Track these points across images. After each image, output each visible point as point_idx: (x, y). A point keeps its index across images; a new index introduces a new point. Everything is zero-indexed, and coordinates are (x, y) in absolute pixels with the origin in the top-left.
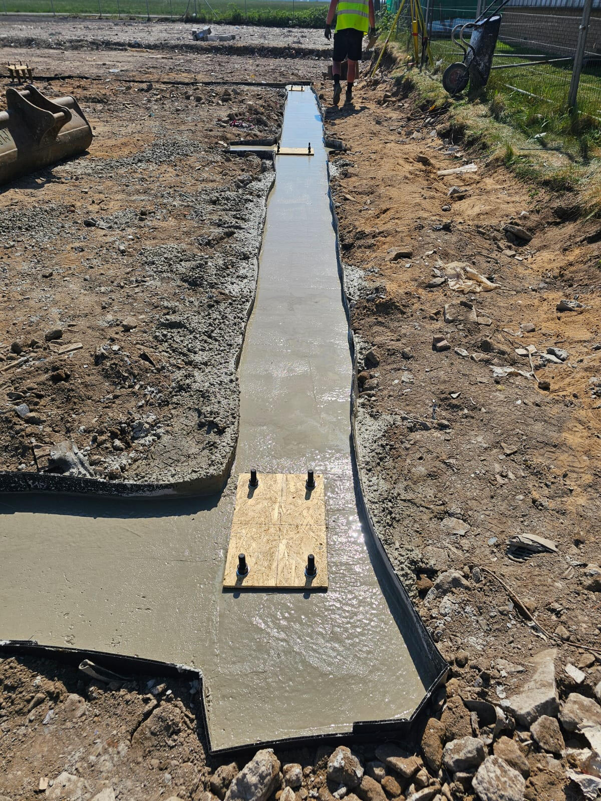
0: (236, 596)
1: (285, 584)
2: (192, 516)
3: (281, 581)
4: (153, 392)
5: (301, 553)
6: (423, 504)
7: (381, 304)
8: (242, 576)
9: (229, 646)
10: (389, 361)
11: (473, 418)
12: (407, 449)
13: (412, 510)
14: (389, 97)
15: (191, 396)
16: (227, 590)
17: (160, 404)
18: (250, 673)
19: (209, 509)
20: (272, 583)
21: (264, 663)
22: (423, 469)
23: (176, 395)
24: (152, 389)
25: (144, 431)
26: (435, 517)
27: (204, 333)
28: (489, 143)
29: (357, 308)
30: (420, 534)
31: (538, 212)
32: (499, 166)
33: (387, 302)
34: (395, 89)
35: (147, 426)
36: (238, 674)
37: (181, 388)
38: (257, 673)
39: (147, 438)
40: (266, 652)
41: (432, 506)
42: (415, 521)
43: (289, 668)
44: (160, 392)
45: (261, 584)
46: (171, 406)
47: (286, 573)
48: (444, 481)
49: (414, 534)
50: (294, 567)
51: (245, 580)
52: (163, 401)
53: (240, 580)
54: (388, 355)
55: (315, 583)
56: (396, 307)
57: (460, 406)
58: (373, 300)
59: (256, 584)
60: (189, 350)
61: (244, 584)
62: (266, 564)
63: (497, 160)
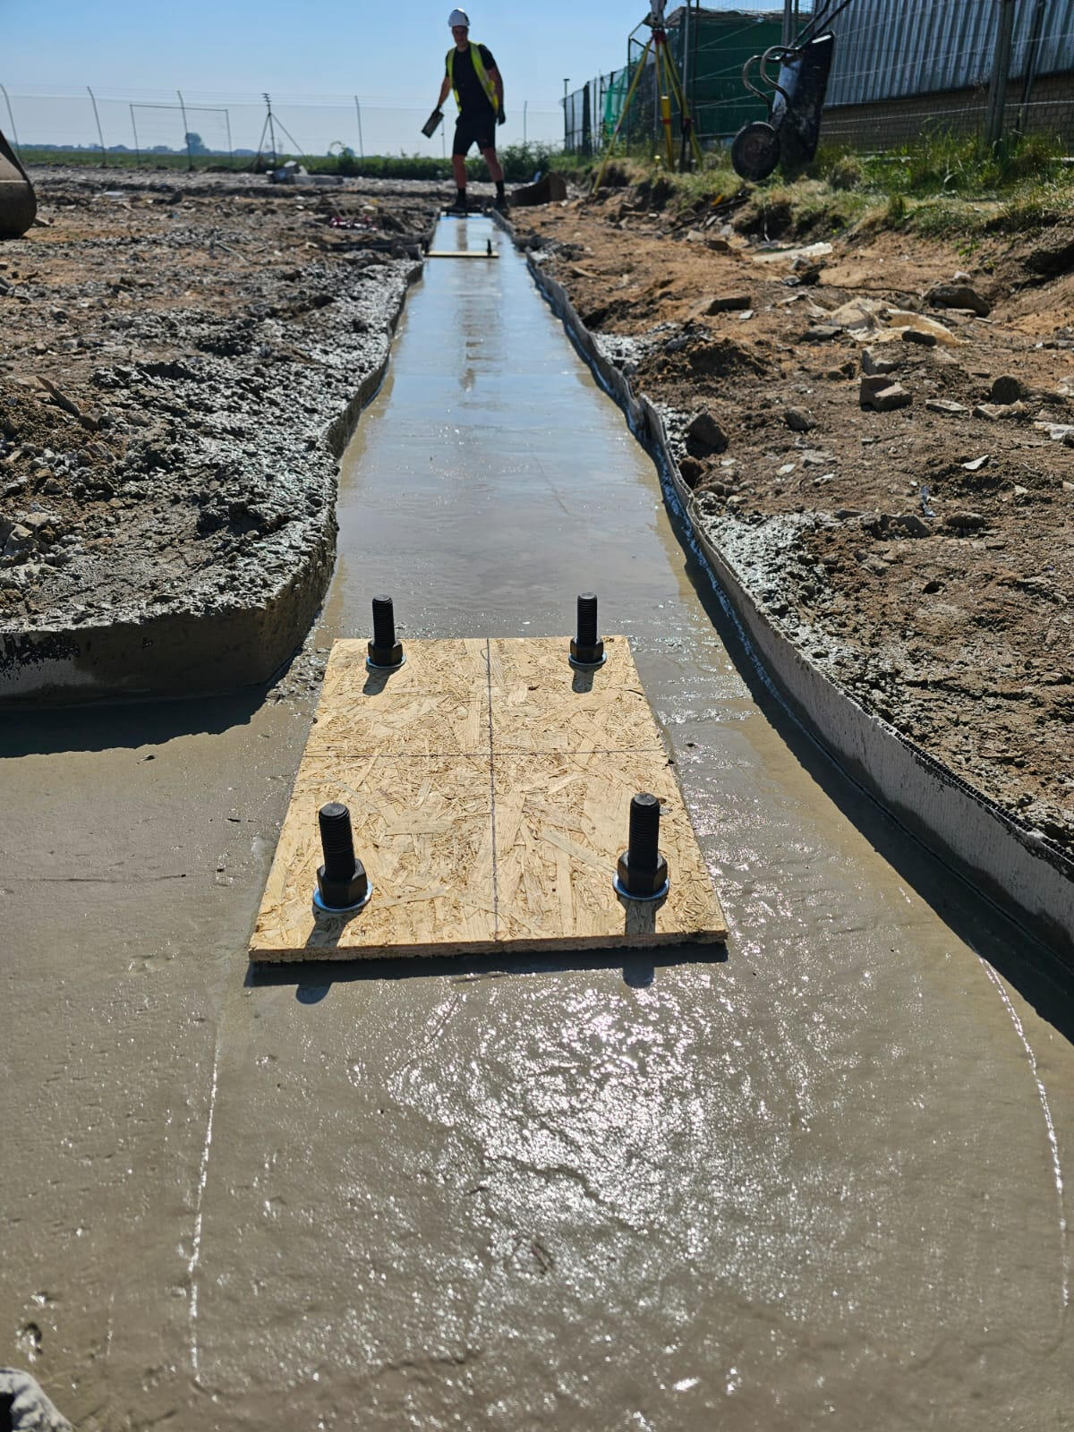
0: (310, 994)
1: (535, 931)
2: (147, 749)
3: (513, 921)
4: (62, 463)
5: (586, 829)
6: (993, 687)
7: (702, 354)
8: (336, 913)
9: (262, 1223)
10: (755, 438)
11: (1048, 501)
12: (880, 573)
13: (958, 707)
14: (630, 209)
15: (184, 477)
16: (267, 969)
17: (79, 493)
18: (379, 1374)
19: (217, 729)
20: (474, 930)
21: (464, 1309)
22: (953, 609)
23: (136, 479)
24: (60, 456)
25: (14, 546)
26: (1054, 716)
27: (238, 383)
28: (845, 214)
29: (643, 373)
30: (1020, 765)
31: (989, 271)
32: (878, 233)
33: (717, 348)
34: (638, 200)
35: (25, 532)
36: (305, 1386)
37: (152, 461)
38: (425, 1369)
39: (22, 569)
40: (466, 1240)
41: (1028, 689)
42: (985, 735)
43: (612, 1324)
44: (83, 462)
45: (426, 938)
46: (115, 502)
47: (534, 894)
48: (1038, 629)
49: (997, 769)
50: (564, 876)
51: (353, 925)
52: (90, 487)
53: (328, 925)
54: (748, 427)
55: (668, 921)
56: (742, 358)
57: (999, 479)
58: (682, 348)
59: (403, 938)
60: (190, 404)
61: (349, 938)
62: (445, 867)
63: (872, 225)
